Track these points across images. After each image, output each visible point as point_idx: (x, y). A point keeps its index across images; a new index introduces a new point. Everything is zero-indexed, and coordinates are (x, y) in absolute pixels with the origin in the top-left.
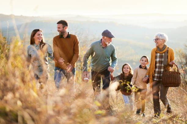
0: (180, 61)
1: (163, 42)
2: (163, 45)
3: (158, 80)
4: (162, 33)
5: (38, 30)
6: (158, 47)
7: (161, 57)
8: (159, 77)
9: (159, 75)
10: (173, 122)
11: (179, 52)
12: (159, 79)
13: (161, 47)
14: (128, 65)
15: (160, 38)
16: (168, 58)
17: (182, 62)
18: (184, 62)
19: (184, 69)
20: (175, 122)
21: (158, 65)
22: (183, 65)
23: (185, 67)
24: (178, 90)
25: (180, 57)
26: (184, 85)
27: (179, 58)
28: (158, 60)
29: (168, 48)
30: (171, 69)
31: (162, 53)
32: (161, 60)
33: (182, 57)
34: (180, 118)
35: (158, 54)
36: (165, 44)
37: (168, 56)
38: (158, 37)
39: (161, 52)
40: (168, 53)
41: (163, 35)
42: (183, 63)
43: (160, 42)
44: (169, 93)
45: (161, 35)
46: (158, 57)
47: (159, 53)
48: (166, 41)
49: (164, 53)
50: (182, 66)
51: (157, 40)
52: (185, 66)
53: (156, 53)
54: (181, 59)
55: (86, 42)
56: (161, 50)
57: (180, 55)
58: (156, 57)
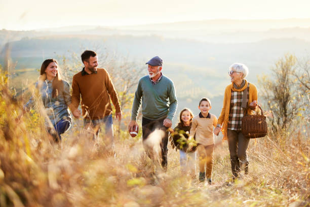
0: (266, 95)
1: (241, 77)
2: (242, 80)
3: (236, 130)
4: (240, 64)
5: (51, 61)
6: (234, 83)
7: (239, 97)
8: (237, 126)
9: (237, 123)
10: (256, 191)
11: (264, 80)
12: (237, 128)
13: (239, 83)
14: (188, 111)
15: (238, 70)
16: (248, 98)
17: (268, 97)
18: (271, 96)
19: (271, 107)
20: (259, 192)
21: (235, 108)
22: (271, 100)
23: (273, 105)
24: (264, 141)
25: (265, 88)
26: (272, 132)
27: (264, 90)
28: (235, 101)
29: (249, 84)
30: (253, 113)
31: (241, 92)
32: (239, 101)
33: (268, 88)
34: (268, 185)
35: (235, 94)
36: (244, 79)
37: (248, 96)
38: (235, 69)
39: (239, 90)
40: (248, 91)
41: (242, 66)
42: (271, 98)
43: (237, 76)
44: (251, 147)
45: (238, 67)
46: (235, 97)
47: (236, 91)
48: (245, 76)
49: (243, 91)
50: (269, 102)
51: (232, 73)
52: (274, 102)
53: (232, 91)
54: (266, 91)
55: (114, 70)
56: (239, 88)
57: (264, 85)
58: (232, 98)
